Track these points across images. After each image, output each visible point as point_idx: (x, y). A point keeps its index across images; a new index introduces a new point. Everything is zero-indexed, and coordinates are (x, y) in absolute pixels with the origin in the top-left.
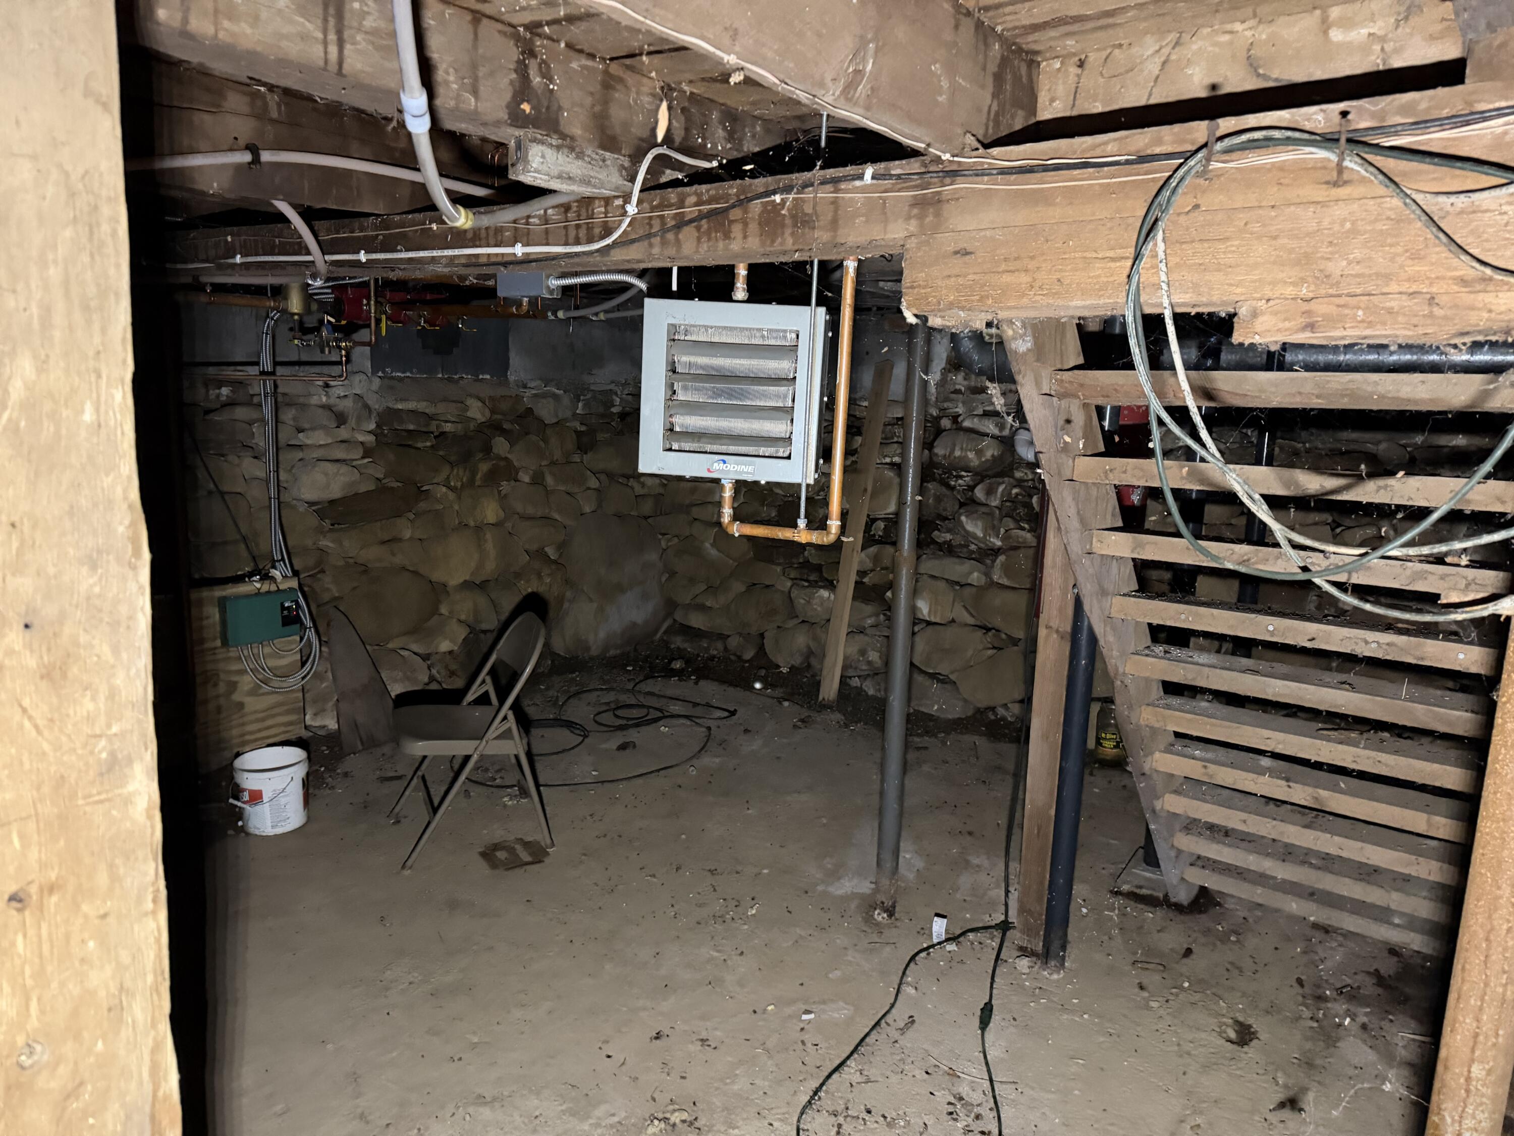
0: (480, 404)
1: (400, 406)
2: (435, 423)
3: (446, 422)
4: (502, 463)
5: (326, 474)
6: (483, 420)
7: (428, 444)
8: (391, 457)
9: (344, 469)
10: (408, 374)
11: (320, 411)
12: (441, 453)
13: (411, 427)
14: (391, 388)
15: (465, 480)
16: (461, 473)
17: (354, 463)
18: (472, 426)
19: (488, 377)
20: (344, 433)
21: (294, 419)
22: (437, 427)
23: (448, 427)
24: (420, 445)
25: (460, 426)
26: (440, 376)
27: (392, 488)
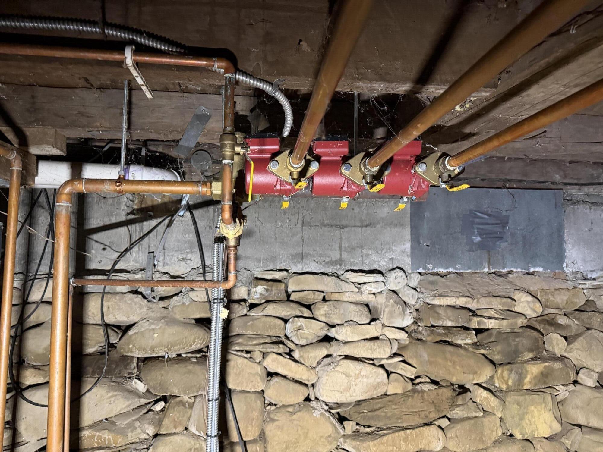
0: (530, 298)
1: (437, 302)
2: (476, 319)
3: (490, 318)
4: (557, 365)
5: (348, 376)
6: (534, 315)
7: (469, 341)
8: (425, 356)
9: (367, 369)
10: (451, 270)
11: (352, 307)
12: (483, 352)
13: (449, 324)
14: (432, 283)
15: (510, 382)
16: (506, 374)
17: (383, 362)
18: (521, 321)
19: (541, 269)
20: (373, 330)
21: (325, 315)
22: (479, 323)
23: (490, 324)
24: (459, 342)
25: (505, 322)
26: (486, 270)
27: (423, 391)
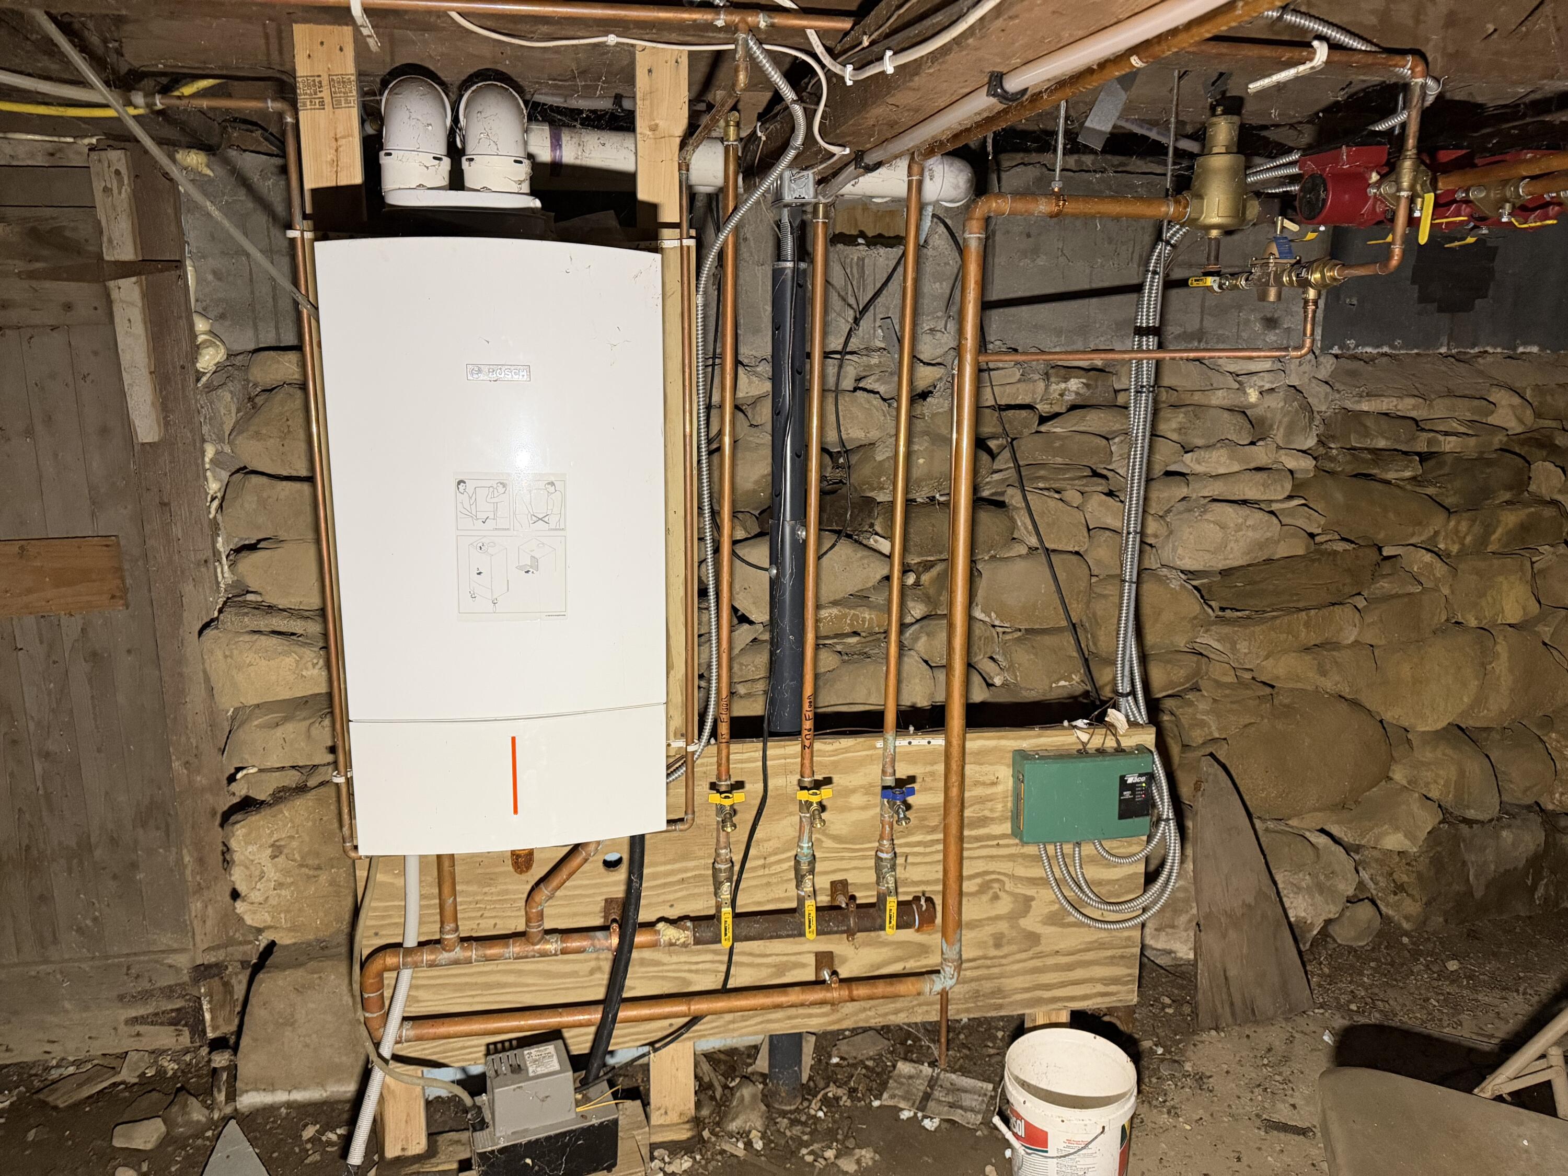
0: (1517, 400)
1: (1365, 407)
2: (1425, 435)
3: (1446, 434)
4: (1549, 512)
5: (1223, 527)
6: (1519, 430)
7: (1408, 474)
8: (1339, 497)
9: (1257, 517)
10: (1386, 349)
11: (1226, 415)
12: (1431, 491)
13: (1382, 443)
14: (1353, 374)
15: (1468, 539)
16: (1464, 526)
17: (1275, 507)
18: (1498, 440)
19: (1535, 349)
20: (1261, 454)
21: (1179, 430)
22: (1429, 442)
23: (1449, 444)
24: (1391, 476)
25: (1472, 441)
26: (1443, 350)
27: (1335, 553)
